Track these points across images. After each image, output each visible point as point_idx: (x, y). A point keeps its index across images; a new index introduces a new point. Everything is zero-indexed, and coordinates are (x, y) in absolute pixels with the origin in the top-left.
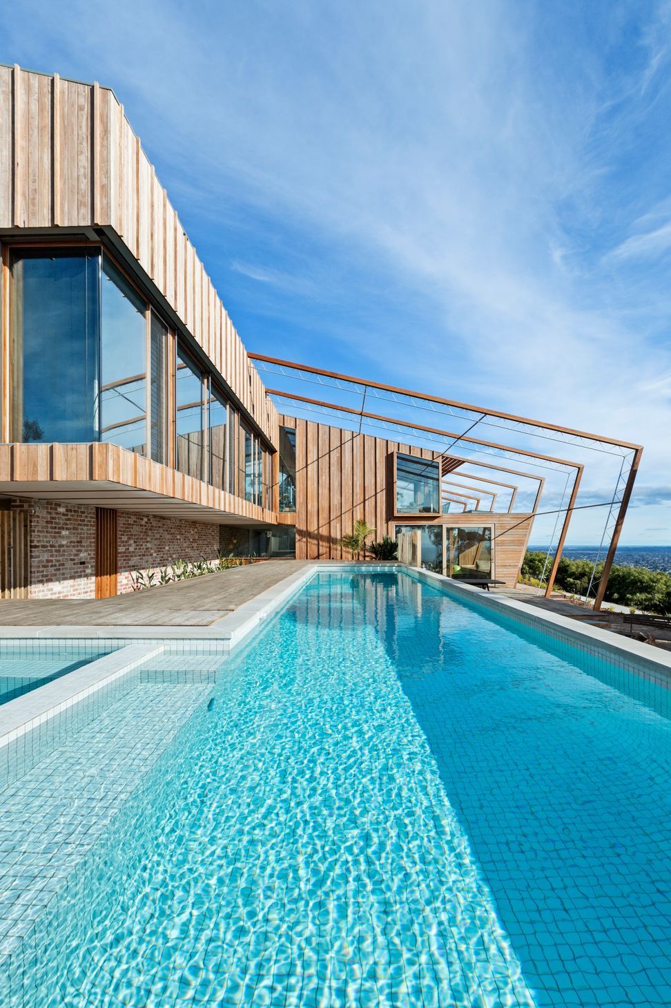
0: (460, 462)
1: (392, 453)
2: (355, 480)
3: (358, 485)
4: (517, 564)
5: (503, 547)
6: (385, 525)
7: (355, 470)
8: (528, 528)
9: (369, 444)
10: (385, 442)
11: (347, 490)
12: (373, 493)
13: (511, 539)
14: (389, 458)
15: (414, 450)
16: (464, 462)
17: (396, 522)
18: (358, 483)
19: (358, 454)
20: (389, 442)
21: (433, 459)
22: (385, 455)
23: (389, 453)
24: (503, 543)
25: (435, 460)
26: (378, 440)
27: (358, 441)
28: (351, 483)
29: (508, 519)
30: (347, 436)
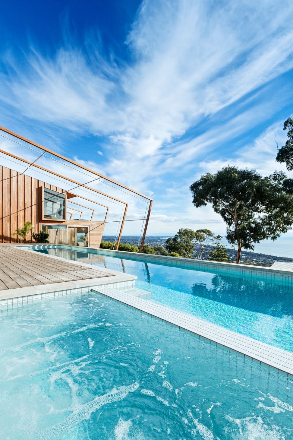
0: (74, 196)
1: (41, 187)
2: (19, 199)
3: (21, 202)
4: (98, 243)
5: (93, 236)
6: (37, 225)
7: (19, 193)
8: (103, 228)
9: (28, 181)
10: (37, 181)
11: (14, 204)
12: (30, 205)
13: (96, 232)
14: (39, 190)
15: (53, 187)
16: (76, 196)
17: (43, 223)
18: (21, 201)
19: (21, 185)
20: (39, 181)
21: (62, 193)
22: (37, 187)
23: (39, 187)
24: (93, 234)
25: (63, 194)
26: (33, 179)
27: (21, 178)
28: (16, 200)
29: (95, 224)
30: (14, 174)
